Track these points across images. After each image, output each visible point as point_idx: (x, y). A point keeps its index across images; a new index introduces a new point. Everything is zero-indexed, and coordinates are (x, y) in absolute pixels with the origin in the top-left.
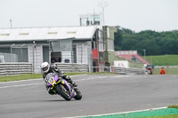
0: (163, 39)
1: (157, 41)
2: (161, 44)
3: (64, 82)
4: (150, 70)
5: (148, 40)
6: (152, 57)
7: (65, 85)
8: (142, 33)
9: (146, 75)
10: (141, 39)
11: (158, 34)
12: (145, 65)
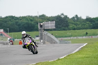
0: (20, 21)
1: (17, 22)
2: (19, 25)
3: (33, 44)
4: (12, 42)
5: (10, 23)
6: (13, 33)
7: (33, 46)
8: (7, 17)
9: (9, 46)
10: (6, 22)
11: (17, 18)
12: (9, 39)
